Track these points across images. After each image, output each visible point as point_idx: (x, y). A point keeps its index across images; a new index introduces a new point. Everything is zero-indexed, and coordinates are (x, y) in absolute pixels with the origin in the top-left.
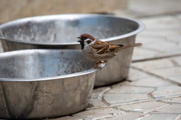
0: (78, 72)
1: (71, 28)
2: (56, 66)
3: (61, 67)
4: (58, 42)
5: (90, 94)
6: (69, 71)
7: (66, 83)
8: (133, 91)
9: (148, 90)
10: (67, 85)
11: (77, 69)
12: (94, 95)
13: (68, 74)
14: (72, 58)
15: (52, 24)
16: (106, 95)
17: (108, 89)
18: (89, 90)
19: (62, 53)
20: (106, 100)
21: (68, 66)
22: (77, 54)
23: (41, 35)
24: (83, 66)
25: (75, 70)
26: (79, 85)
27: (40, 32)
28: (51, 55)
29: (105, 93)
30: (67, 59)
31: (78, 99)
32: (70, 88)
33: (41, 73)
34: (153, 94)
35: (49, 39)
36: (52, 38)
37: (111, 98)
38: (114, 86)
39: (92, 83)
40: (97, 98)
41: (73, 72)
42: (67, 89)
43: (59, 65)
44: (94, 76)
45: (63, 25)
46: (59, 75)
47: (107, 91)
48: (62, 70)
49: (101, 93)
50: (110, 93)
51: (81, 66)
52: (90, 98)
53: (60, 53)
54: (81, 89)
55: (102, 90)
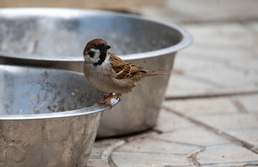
0: (70, 109)
1: (64, 33)
2: (33, 97)
3: (42, 98)
4: (40, 54)
5: (88, 150)
6: (55, 107)
7: (48, 127)
8: (163, 149)
9: (190, 151)
10: (51, 131)
11: (69, 105)
12: (95, 151)
13: (54, 111)
14: (62, 86)
15: (32, 22)
16: (116, 153)
17: (121, 142)
18: (88, 142)
19: (46, 74)
20: (115, 162)
21: (54, 99)
22: (72, 78)
23: (13, 40)
24: (80, 100)
25: (65, 105)
26: (70, 132)
27: (11, 35)
28: (26, 77)
29: (115, 150)
30: (54, 86)
31: (67, 156)
32: (56, 136)
33: (7, 107)
34: (197, 157)
35: (25, 49)
36: (31, 48)
37: (125, 158)
38: (131, 139)
39: (93, 130)
40: (100, 157)
41: (62, 110)
42: (49, 138)
43: (38, 96)
44: (98, 118)
45: (51, 27)
46: (37, 112)
47: (119, 147)
48: (44, 104)
49: (107, 150)
50: (124, 151)
51: (76, 100)
52: (88, 155)
53: (41, 75)
54: (73, 140)
55: (109, 145)
